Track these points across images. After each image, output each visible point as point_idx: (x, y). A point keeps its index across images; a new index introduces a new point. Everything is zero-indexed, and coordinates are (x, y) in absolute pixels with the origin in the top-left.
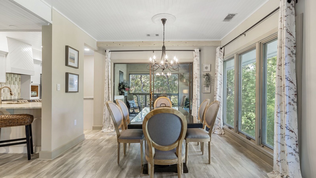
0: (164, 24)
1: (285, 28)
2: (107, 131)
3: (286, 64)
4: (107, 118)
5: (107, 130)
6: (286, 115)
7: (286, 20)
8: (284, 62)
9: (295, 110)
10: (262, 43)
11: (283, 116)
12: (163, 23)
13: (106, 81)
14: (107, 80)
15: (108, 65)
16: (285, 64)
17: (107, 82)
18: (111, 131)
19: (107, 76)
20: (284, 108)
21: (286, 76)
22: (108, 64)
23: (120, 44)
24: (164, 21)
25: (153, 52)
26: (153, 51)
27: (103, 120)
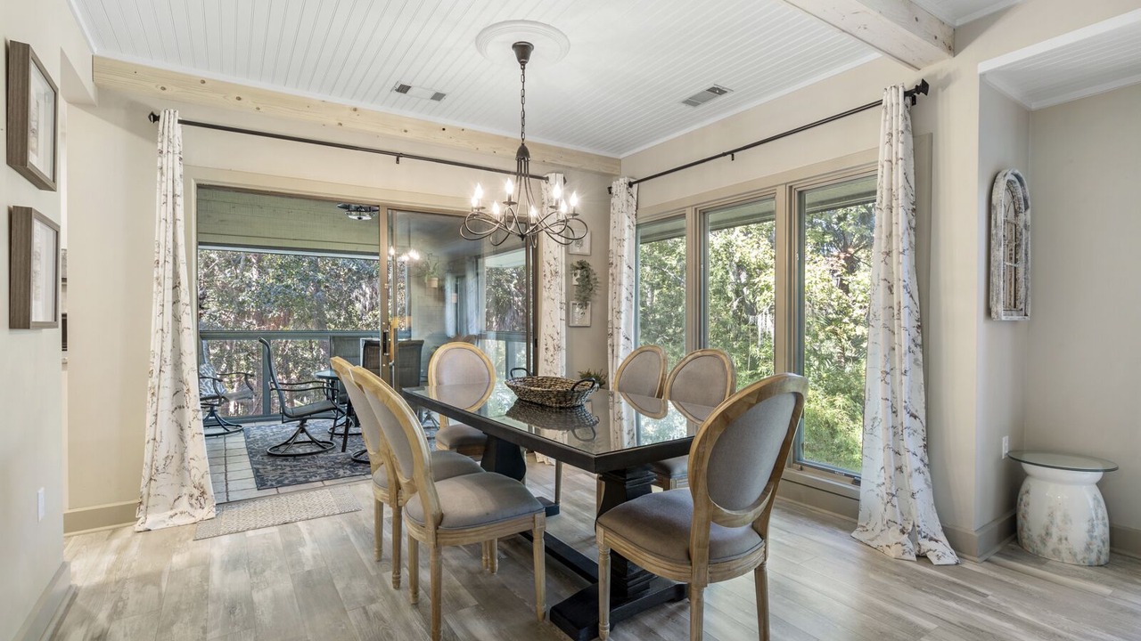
0: (523, 64)
1: (900, 162)
2: (171, 523)
3: (904, 251)
4: (167, 457)
5: (172, 517)
6: (904, 377)
7: (902, 143)
8: (898, 244)
9: (918, 365)
10: (794, 187)
11: (898, 381)
12: (519, 59)
13: (161, 270)
14: (169, 266)
15: (170, 189)
16: (901, 251)
17: (169, 274)
18: (193, 520)
19: (170, 245)
20: (901, 360)
21: (904, 281)
22: (170, 183)
23: (239, 99)
24: (523, 51)
25: (398, 160)
26: (395, 157)
27: (146, 473)
